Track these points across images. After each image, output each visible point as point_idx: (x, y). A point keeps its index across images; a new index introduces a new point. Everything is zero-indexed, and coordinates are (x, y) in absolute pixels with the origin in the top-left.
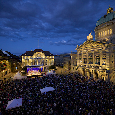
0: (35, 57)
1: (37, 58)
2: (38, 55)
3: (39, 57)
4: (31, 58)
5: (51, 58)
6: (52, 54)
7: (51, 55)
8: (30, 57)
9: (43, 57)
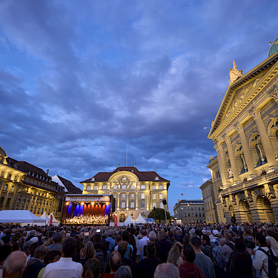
0: (113, 184)
1: (119, 187)
2: (120, 180)
3: (124, 184)
4: (105, 187)
5: (157, 188)
6: (160, 178)
7: (157, 179)
8: (101, 184)
9: (135, 184)
